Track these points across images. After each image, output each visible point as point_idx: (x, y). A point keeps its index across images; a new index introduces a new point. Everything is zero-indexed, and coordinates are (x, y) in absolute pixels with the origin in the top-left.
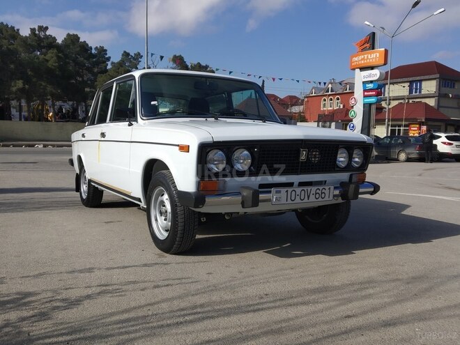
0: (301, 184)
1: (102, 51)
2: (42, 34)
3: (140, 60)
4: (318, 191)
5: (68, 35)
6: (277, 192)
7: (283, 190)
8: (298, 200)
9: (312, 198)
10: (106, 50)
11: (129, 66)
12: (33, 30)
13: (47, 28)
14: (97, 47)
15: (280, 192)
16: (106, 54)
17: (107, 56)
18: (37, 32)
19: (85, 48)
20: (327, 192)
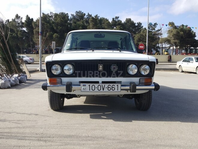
0: (103, 82)
1: (140, 24)
2: (117, 20)
3: (156, 26)
4: (109, 86)
5: (127, 19)
6: (83, 85)
7: (87, 85)
8: (96, 90)
9: (106, 90)
10: (141, 23)
11: (151, 29)
12: (113, 19)
13: (118, 17)
14: (138, 23)
15: (85, 85)
16: (141, 25)
17: (141, 26)
18: (115, 19)
19: (133, 24)
20: (116, 87)
